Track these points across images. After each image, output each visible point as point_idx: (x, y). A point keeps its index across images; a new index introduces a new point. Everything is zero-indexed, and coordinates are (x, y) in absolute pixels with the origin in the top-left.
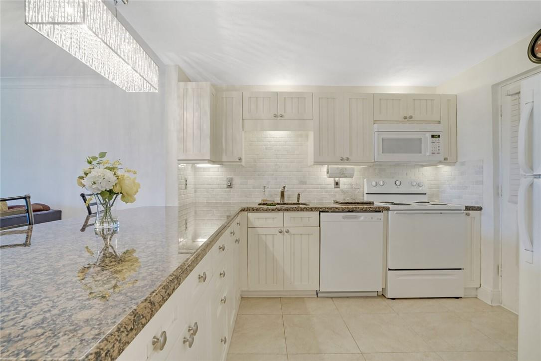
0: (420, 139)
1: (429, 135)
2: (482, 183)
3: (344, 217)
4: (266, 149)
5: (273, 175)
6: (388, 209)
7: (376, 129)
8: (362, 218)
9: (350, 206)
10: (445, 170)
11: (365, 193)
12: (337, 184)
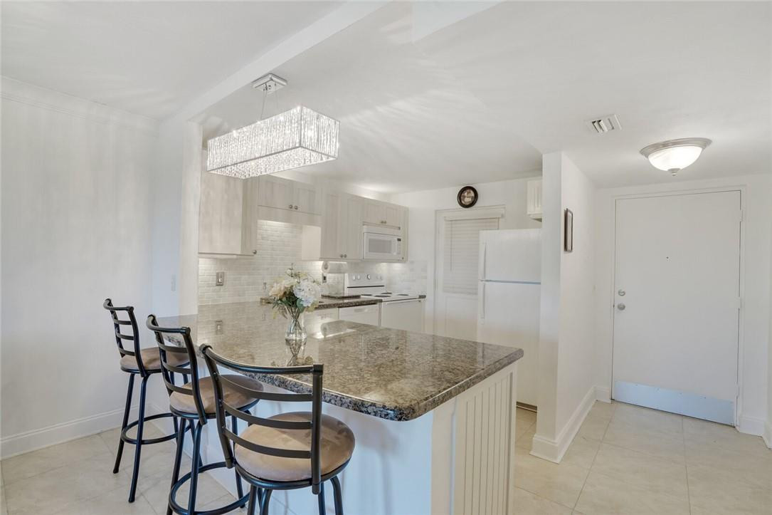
0: (390, 241)
1: (396, 239)
2: (426, 278)
3: (356, 311)
4: (263, 238)
5: (268, 269)
6: (381, 301)
7: (365, 230)
8: (366, 311)
9: (346, 301)
10: (397, 267)
11: (346, 286)
12: (325, 278)
